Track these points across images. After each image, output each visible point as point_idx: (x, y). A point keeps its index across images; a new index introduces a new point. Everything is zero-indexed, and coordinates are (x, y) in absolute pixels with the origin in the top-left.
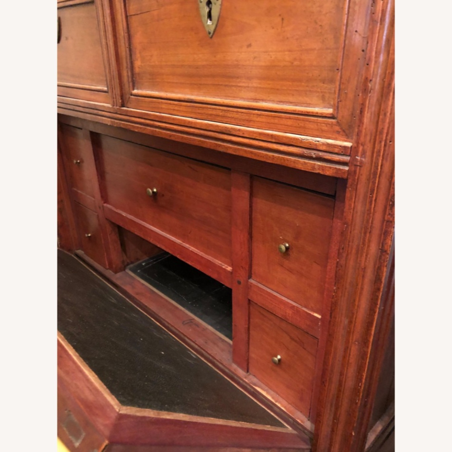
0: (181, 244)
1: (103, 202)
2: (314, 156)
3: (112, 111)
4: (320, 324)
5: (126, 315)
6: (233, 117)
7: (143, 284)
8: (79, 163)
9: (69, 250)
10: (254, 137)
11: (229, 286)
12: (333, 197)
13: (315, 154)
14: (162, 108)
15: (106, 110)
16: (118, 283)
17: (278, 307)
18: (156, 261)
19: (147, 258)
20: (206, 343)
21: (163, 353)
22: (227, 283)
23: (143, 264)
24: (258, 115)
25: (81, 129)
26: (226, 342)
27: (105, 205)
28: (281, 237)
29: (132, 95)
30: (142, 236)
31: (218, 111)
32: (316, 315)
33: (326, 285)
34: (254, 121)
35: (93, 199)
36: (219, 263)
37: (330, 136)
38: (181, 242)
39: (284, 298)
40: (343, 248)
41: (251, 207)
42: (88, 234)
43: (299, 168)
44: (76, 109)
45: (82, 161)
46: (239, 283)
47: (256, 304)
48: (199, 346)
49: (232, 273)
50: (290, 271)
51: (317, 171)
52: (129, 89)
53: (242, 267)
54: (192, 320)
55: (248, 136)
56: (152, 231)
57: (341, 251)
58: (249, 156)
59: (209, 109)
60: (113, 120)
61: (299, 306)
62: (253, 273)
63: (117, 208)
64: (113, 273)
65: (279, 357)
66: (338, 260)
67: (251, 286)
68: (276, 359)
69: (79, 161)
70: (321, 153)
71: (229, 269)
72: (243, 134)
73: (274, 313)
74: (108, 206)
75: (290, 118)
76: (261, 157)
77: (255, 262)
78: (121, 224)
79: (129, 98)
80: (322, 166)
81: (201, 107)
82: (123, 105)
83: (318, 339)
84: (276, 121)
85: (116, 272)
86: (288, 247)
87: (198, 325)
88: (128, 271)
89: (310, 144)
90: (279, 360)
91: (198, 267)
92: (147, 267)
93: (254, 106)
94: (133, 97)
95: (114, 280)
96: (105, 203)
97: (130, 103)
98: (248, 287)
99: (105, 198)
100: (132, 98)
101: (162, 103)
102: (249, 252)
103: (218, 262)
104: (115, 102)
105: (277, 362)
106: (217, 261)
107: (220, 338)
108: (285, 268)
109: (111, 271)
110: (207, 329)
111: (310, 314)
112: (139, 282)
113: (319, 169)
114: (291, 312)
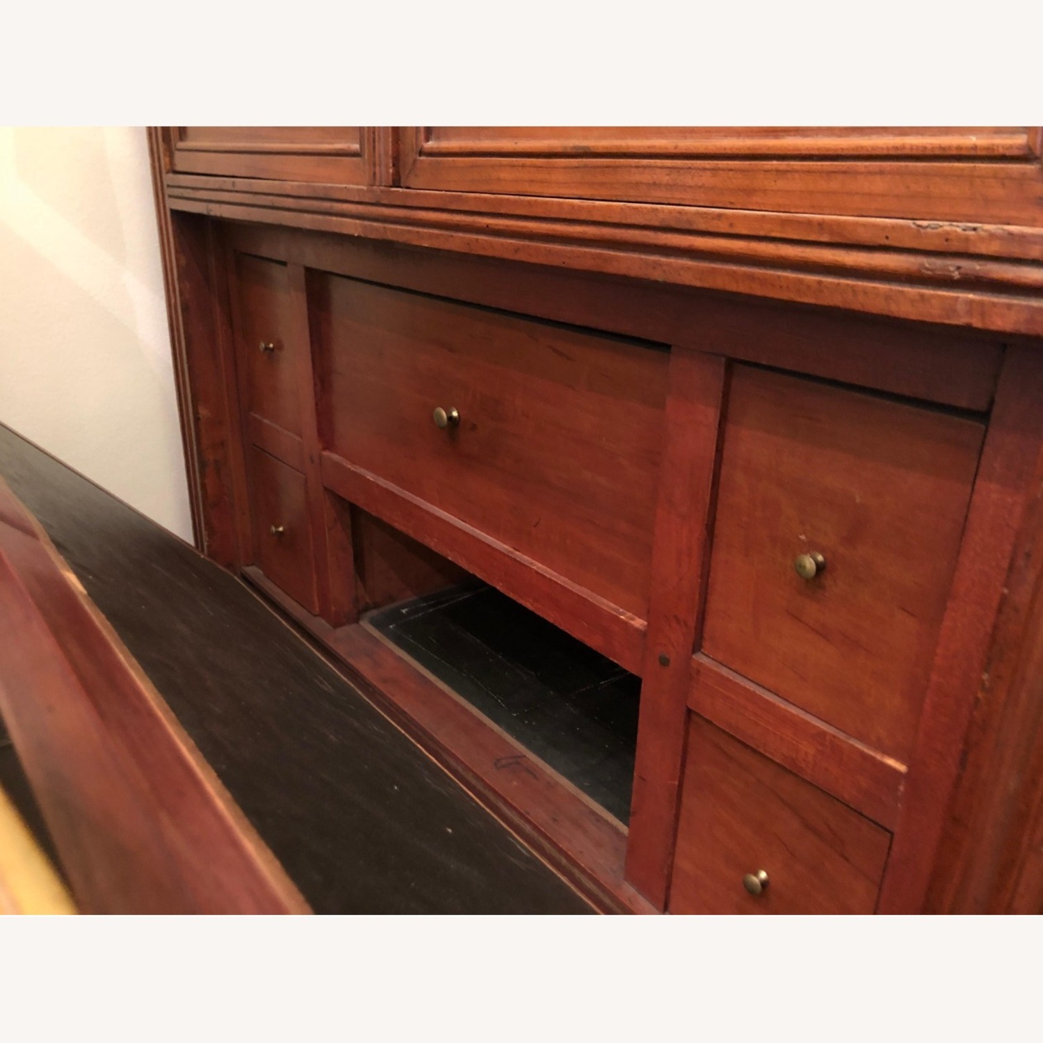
0: (511, 552)
1: (321, 447)
2: (956, 275)
3: (367, 200)
4: (902, 788)
5: (356, 724)
6: (700, 184)
7: (400, 659)
8: (272, 350)
9: (229, 565)
10: (762, 233)
11: (633, 670)
12: (983, 416)
13: (959, 268)
14: (499, 180)
15: (352, 199)
16: (341, 650)
17: (775, 734)
18: (433, 606)
19: (413, 598)
20: (555, 820)
21: (450, 831)
22: (628, 662)
23: (404, 611)
24: (778, 171)
25: (284, 264)
26: (607, 822)
27: (326, 453)
28: (803, 537)
29: (421, 153)
30: (411, 533)
31: (658, 171)
32: (891, 762)
33: (934, 677)
34: (765, 191)
35: (298, 438)
36: (608, 606)
37: (1014, 213)
38: (512, 550)
39: (794, 710)
40: (1028, 555)
41: (719, 450)
42: (277, 527)
43: (903, 315)
44: (276, 205)
45: (279, 346)
46: (664, 662)
47: (709, 722)
48: (535, 828)
49: (644, 634)
50: (824, 633)
51: (962, 321)
52: (417, 139)
53: (676, 617)
54: (518, 759)
55: (744, 232)
56: (438, 519)
57: (1021, 562)
58: (743, 288)
59: (633, 170)
60: (367, 223)
61: (841, 736)
62: (706, 636)
63: (353, 463)
64: (328, 626)
65: (763, 875)
66: (1006, 591)
67: (698, 672)
68: (755, 879)
69: (271, 345)
70: (979, 265)
71: (639, 623)
72: (731, 225)
73: (761, 750)
74: (335, 457)
75: (881, 172)
76: (781, 287)
77: (715, 603)
78: (361, 502)
79: (415, 161)
80: (982, 304)
81: (607, 167)
82: (396, 183)
83: (892, 833)
84: (835, 184)
85: (337, 625)
86: (821, 563)
87: (533, 772)
88: (365, 624)
89: (947, 240)
90: (764, 884)
91: (551, 616)
92: (412, 618)
93: (769, 148)
94: (423, 158)
95: (331, 644)
96: (324, 449)
97: (416, 176)
98: (691, 675)
99: (327, 435)
100: (422, 161)
101: (501, 166)
102: (701, 577)
103: (607, 604)
104: (378, 174)
105: (759, 887)
106: (605, 601)
107: (593, 813)
108: (807, 625)
109: (323, 621)
110: (557, 784)
111: (873, 758)
112: (391, 652)
113: (969, 313)
114: (811, 751)
